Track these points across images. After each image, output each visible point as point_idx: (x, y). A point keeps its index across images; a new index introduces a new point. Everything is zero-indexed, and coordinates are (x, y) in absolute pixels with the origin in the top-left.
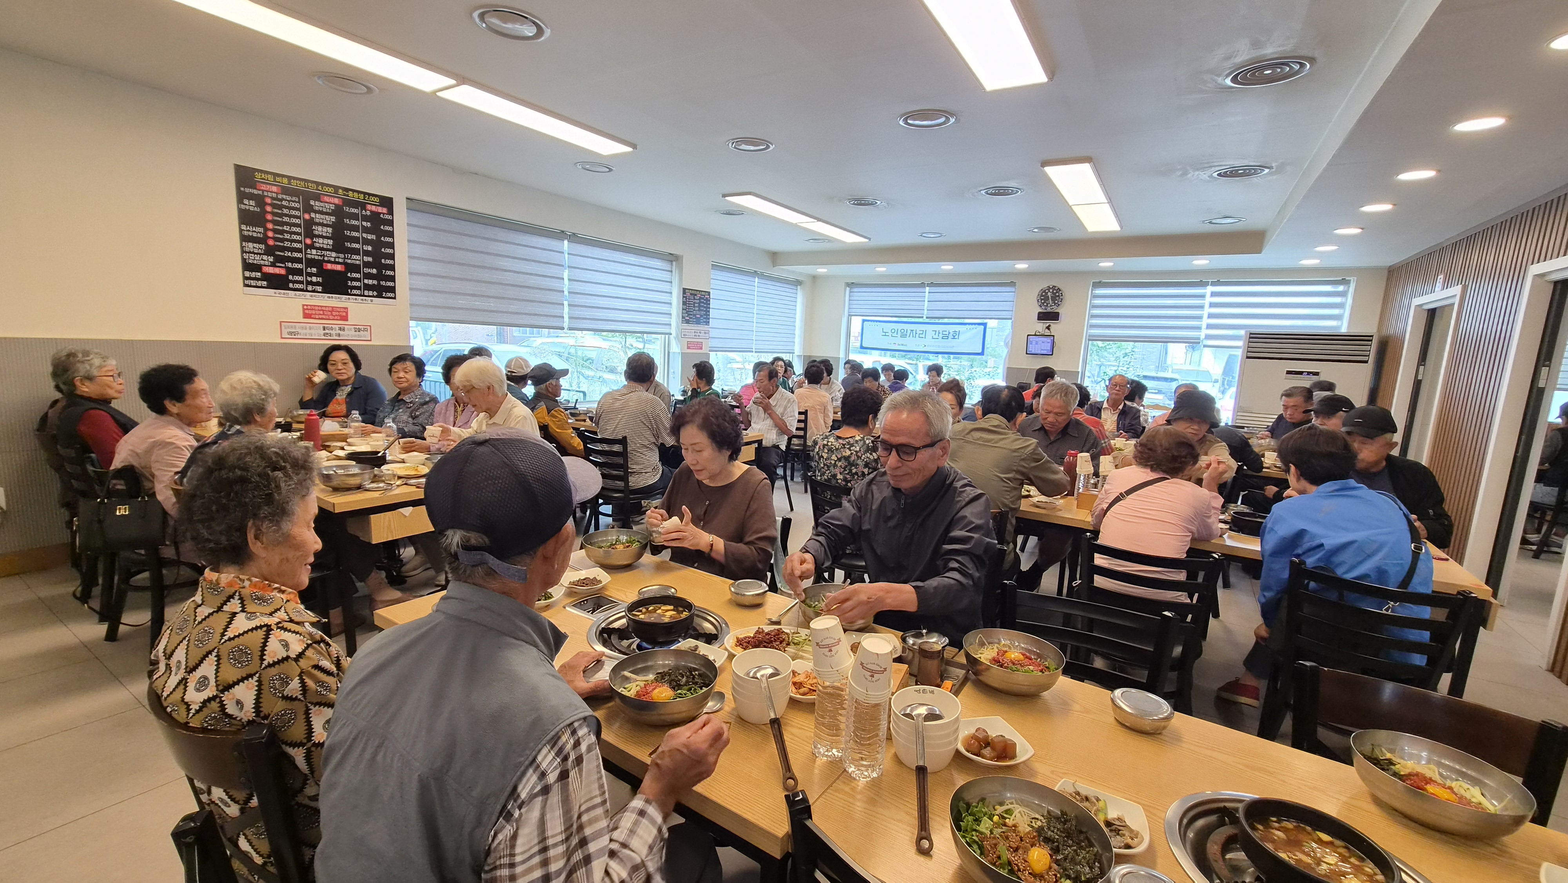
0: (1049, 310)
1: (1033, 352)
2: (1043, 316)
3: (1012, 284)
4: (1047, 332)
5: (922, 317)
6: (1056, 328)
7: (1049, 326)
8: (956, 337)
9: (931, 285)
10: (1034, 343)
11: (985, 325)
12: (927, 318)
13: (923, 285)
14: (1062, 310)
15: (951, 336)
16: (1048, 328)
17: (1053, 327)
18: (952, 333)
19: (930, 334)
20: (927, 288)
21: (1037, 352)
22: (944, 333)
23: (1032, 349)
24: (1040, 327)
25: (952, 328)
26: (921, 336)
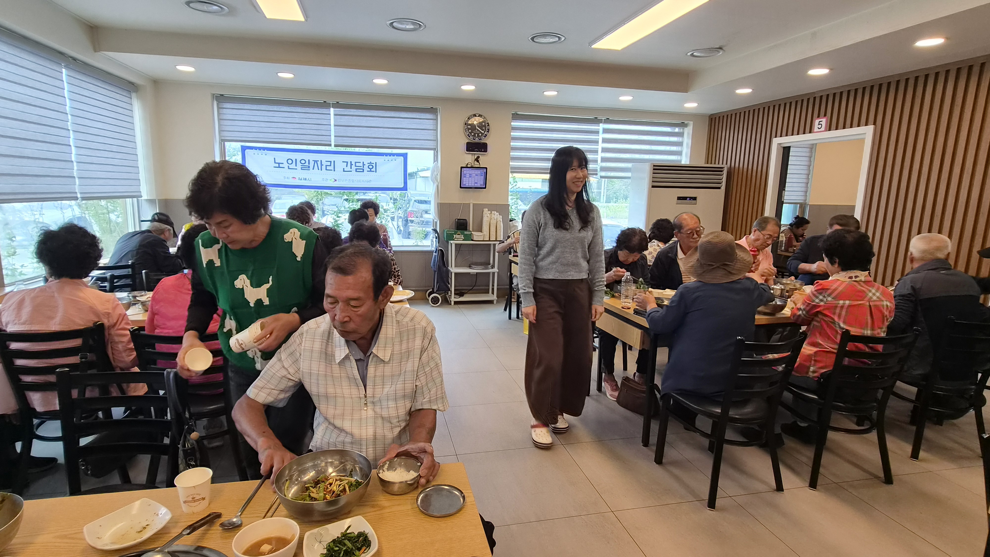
0: (477, 140)
1: (467, 185)
2: (472, 147)
3: (433, 111)
4: (476, 164)
5: (330, 145)
6: (485, 160)
7: (478, 157)
8: (374, 169)
9: (337, 105)
10: (468, 176)
11: (405, 156)
12: (336, 146)
13: (325, 105)
14: (489, 141)
15: (366, 168)
16: (477, 160)
17: (481, 159)
18: (367, 165)
19: (340, 166)
20: (332, 110)
21: (470, 185)
22: (357, 164)
23: (467, 182)
24: (469, 158)
25: (367, 159)
26: (328, 168)
